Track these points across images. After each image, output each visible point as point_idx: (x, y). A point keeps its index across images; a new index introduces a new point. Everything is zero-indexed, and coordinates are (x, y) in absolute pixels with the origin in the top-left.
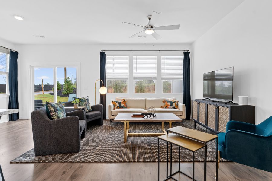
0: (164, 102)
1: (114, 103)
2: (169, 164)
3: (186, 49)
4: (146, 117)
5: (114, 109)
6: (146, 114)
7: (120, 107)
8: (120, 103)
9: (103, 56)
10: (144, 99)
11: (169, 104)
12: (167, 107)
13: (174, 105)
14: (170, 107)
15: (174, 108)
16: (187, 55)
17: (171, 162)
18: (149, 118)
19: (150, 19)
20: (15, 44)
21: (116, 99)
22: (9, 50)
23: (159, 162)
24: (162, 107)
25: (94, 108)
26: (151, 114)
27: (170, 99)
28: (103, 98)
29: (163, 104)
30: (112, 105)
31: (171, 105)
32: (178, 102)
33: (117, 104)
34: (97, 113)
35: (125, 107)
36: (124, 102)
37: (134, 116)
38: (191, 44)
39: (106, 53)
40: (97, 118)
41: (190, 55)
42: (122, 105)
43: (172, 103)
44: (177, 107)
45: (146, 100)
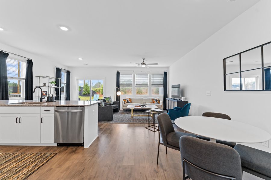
0: (152, 100)
1: (125, 100)
2: (149, 124)
3: (165, 70)
4: (142, 107)
5: (125, 103)
6: (142, 105)
7: (128, 102)
8: (128, 100)
9: (118, 73)
10: (141, 98)
11: (155, 101)
12: (154, 103)
13: (158, 102)
14: (155, 102)
15: (158, 103)
16: (165, 73)
17: (150, 123)
18: (143, 107)
19: (144, 59)
20: (69, 67)
21: (126, 98)
22: (66, 71)
23: (145, 123)
24: (151, 103)
25: (114, 103)
26: (144, 105)
27: (156, 98)
28: (118, 98)
29: (152, 101)
30: (124, 101)
31: (156, 102)
32: (160, 100)
33: (127, 101)
34: (116, 106)
35: (131, 102)
36: (130, 100)
37: (136, 106)
38: (168, 68)
39: (120, 72)
40: (116, 108)
41: (167, 73)
42: (129, 101)
43: (156, 100)
44: (159, 103)
45: (142, 99)
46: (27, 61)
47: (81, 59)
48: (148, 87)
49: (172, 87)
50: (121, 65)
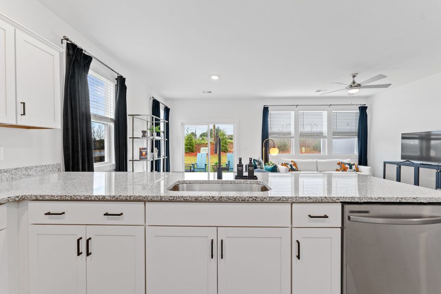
0: (339, 164)
1: (285, 165)
3: (362, 103)
7: (292, 170)
8: (291, 166)
9: (266, 110)
10: (314, 160)
11: (347, 166)
12: (344, 170)
13: (354, 168)
14: (348, 169)
15: (354, 171)
16: (363, 110)
21: (287, 160)
22: (164, 106)
24: (337, 170)
29: (338, 167)
31: (351, 168)
33: (289, 167)
35: (297, 169)
36: (296, 164)
41: (367, 110)
42: (294, 167)
43: (350, 165)
44: (357, 170)
45: (317, 162)
46: (116, 79)
47: (215, 78)
48: (325, 137)
49: (403, 138)
50: (273, 92)
